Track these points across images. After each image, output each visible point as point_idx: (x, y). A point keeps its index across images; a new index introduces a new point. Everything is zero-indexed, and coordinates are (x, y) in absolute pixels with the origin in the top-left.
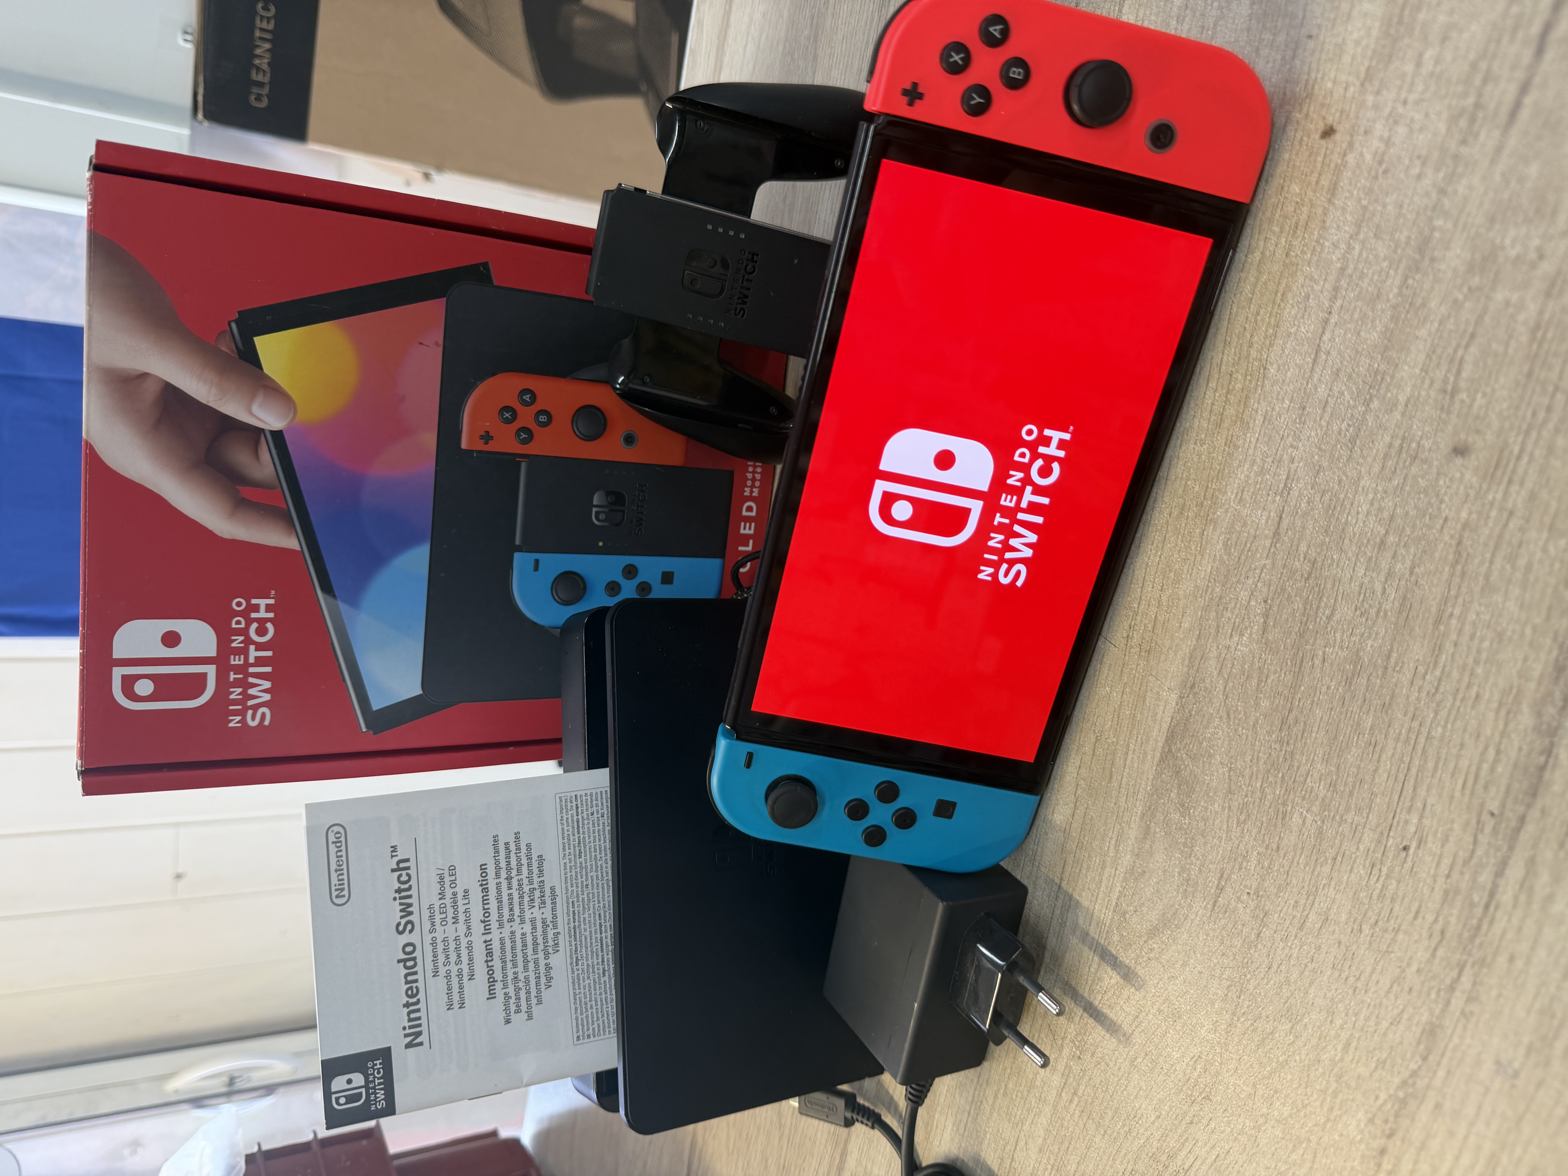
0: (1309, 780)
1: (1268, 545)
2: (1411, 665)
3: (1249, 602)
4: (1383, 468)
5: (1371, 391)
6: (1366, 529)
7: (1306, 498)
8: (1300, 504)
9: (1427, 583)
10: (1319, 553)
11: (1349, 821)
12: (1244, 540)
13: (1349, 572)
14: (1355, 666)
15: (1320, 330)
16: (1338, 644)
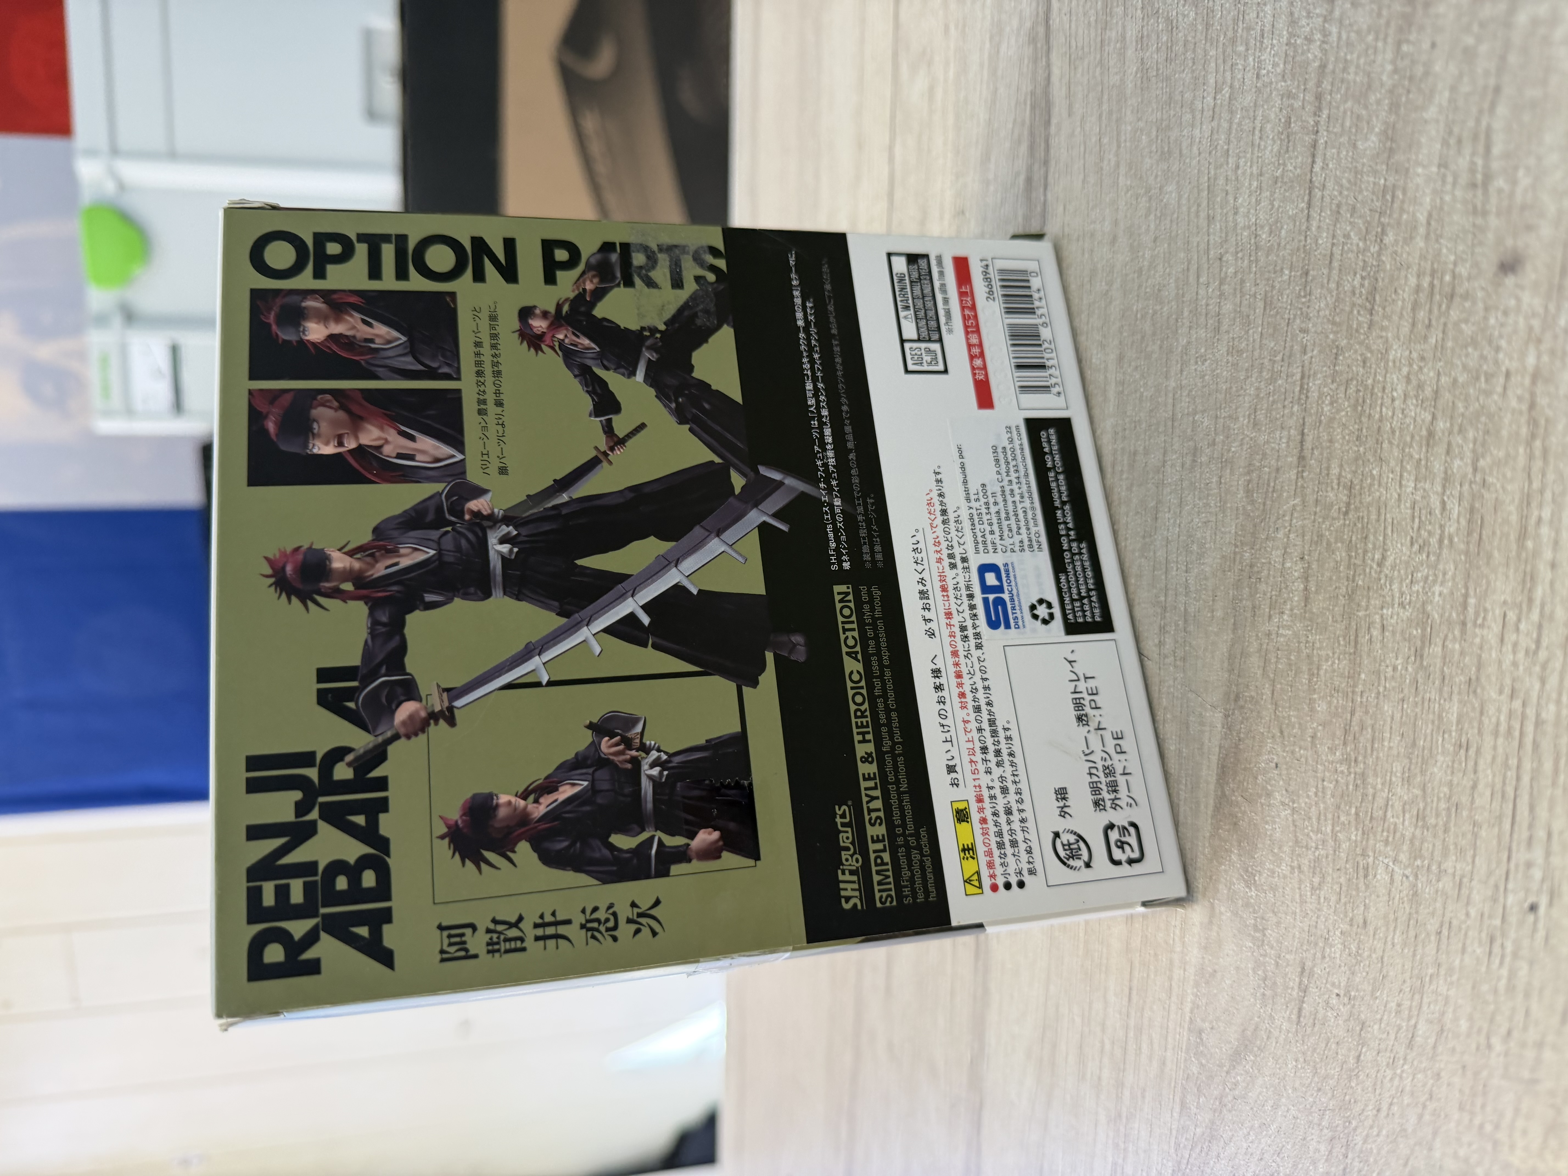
0: (1389, 814)
1: (1294, 477)
2: (1497, 612)
3: (1283, 565)
4: (1414, 324)
5: (1382, 219)
6: (1408, 420)
7: (1328, 398)
8: (1322, 408)
9: (1498, 479)
10: (1355, 472)
11: (1450, 871)
12: (1267, 477)
13: (1396, 490)
14: (1424, 630)
15: (1310, 160)
16: (1397, 600)
